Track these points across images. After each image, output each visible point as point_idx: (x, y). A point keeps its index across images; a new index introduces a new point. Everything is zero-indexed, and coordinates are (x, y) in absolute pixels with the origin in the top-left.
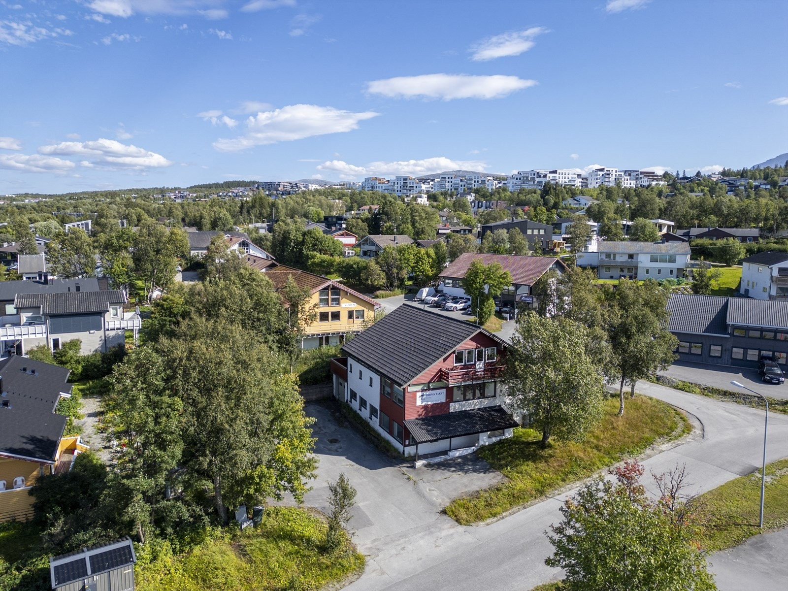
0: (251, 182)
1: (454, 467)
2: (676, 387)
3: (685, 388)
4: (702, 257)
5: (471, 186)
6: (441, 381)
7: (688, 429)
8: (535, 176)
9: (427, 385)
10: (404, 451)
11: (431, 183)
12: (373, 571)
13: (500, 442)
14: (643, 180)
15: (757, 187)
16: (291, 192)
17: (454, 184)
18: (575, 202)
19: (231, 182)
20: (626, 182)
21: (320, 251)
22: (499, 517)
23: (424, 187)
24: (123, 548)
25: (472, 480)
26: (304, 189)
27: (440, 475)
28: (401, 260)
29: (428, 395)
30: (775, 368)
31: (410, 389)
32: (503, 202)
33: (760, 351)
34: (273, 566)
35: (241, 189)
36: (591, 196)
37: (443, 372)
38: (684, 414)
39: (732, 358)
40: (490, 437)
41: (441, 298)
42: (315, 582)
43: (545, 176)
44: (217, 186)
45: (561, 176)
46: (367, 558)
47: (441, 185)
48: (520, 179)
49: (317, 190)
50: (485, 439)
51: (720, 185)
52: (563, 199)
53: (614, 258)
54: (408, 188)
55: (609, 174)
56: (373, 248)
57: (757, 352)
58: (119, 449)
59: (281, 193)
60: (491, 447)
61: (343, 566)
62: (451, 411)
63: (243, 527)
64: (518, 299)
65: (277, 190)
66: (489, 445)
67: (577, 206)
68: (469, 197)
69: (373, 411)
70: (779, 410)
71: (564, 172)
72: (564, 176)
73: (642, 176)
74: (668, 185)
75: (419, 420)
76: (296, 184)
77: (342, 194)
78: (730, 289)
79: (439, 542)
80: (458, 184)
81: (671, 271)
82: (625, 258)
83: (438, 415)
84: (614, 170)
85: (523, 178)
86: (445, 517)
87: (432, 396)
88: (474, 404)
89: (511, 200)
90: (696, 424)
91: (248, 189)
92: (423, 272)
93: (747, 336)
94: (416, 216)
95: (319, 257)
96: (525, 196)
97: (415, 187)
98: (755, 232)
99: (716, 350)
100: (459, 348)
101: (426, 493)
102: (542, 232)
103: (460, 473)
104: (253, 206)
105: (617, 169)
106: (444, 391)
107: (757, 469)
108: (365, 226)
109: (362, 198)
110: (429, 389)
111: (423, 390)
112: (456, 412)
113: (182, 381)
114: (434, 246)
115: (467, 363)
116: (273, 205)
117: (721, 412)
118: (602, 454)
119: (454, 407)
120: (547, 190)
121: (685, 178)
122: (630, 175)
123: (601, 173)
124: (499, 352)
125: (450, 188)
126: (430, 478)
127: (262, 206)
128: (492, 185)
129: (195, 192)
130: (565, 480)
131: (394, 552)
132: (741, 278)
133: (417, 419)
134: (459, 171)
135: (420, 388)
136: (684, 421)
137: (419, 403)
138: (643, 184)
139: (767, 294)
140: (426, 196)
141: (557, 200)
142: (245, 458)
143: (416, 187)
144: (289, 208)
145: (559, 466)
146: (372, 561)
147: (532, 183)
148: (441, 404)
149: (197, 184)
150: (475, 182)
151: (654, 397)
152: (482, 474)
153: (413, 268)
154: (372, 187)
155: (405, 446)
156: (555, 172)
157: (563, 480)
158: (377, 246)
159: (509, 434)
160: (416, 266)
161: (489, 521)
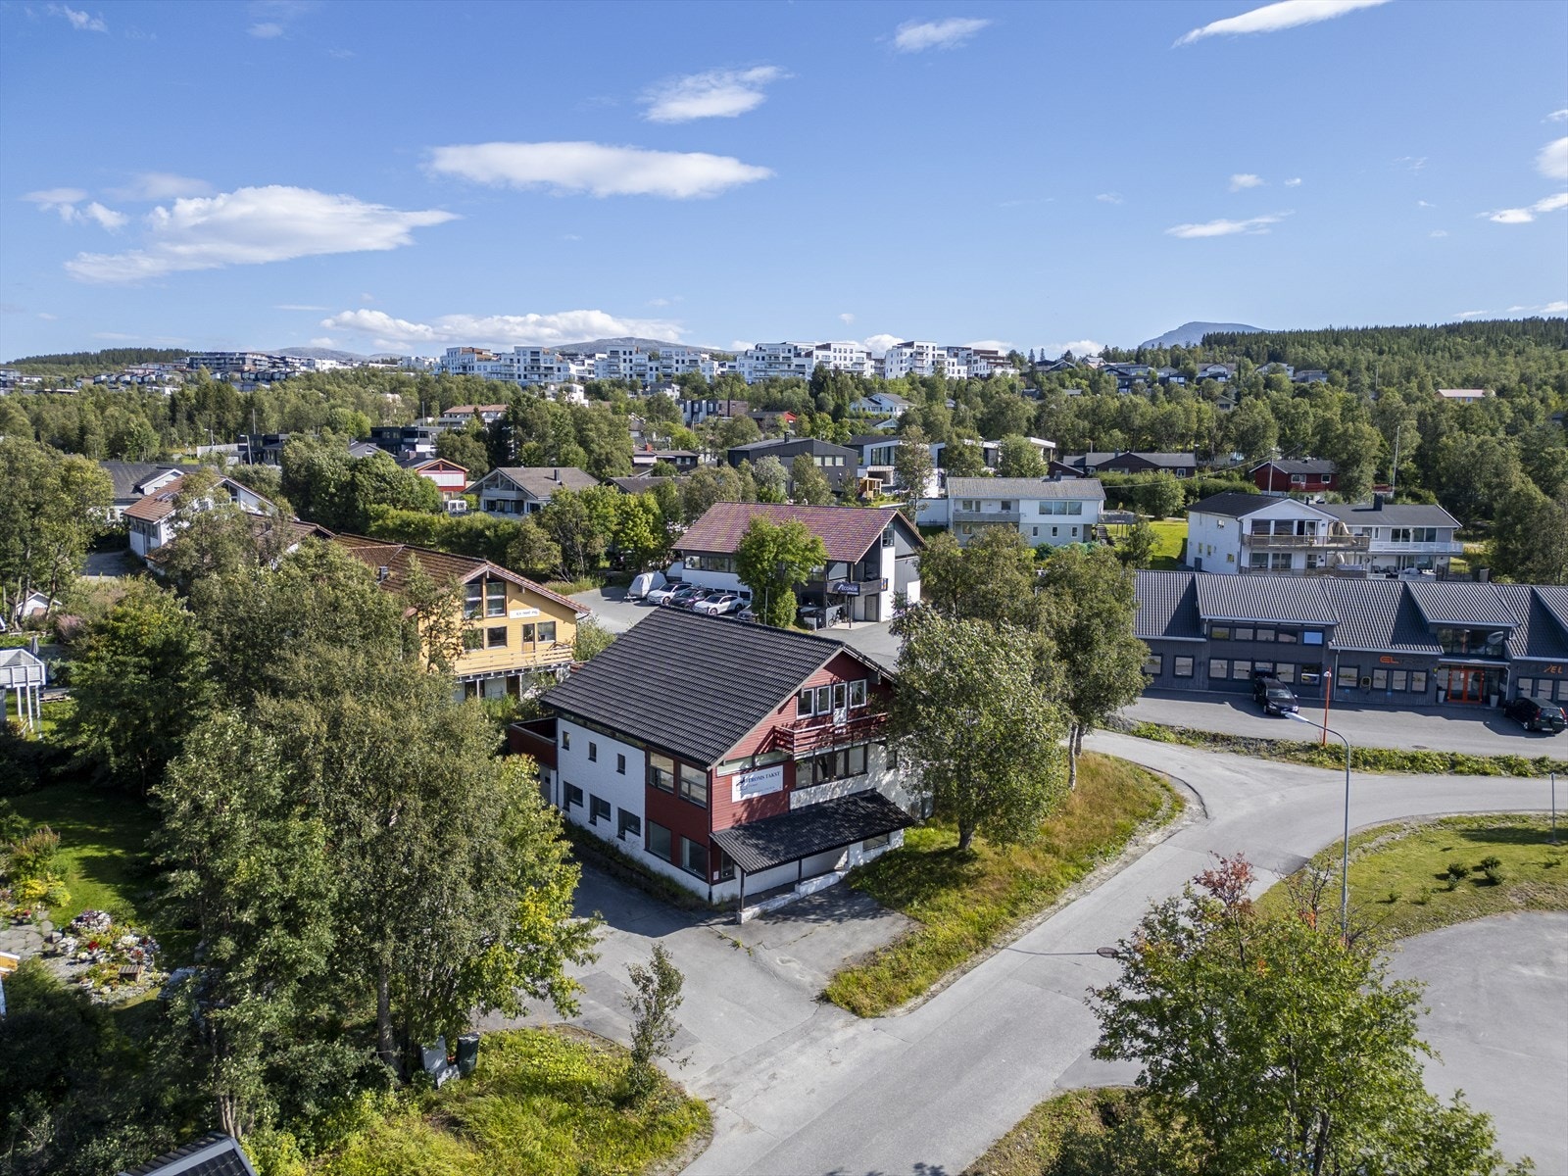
0: (169, 351)
1: (813, 914)
2: (1137, 734)
3: (1150, 733)
4: (1121, 504)
5: (669, 371)
6: (774, 750)
7: (1179, 803)
8: (792, 355)
9: (749, 760)
10: (710, 894)
11: (587, 362)
12: (732, 1127)
13: (885, 857)
14: (979, 364)
15: (1164, 381)
16: (277, 376)
17: (636, 365)
18: (873, 404)
19: (119, 350)
20: (951, 368)
21: (394, 502)
22: (925, 994)
23: (574, 369)
24: (221, 1158)
25: (854, 933)
26: (303, 368)
27: (791, 930)
28: (590, 518)
29: (753, 780)
30: (1280, 691)
31: (721, 771)
32: (739, 403)
33: (1253, 662)
34: (529, 1148)
35: (150, 366)
36: (899, 393)
37: (778, 732)
38: (1167, 780)
39: (1210, 678)
40: (866, 849)
41: (682, 592)
42: (626, 1165)
43: (809, 354)
44: (84, 359)
45: (838, 355)
46: (712, 1106)
47: (611, 367)
48: (763, 358)
49: (334, 373)
50: (856, 856)
51: (1105, 375)
52: (852, 399)
53: (978, 509)
54: (542, 370)
55: (922, 354)
56: (512, 495)
57: (1247, 665)
58: (84, 955)
59: (252, 377)
60: (871, 869)
61: (671, 1127)
62: (792, 807)
63: (440, 1082)
64: (830, 589)
65: (242, 372)
66: (865, 864)
67: (876, 413)
68: (669, 392)
69: (628, 821)
70: (1303, 761)
71: (843, 347)
72: (843, 355)
73: (978, 358)
74: (1021, 375)
75: (737, 829)
76: (283, 358)
77: (398, 380)
78: (1169, 559)
79: (836, 1055)
80: (645, 365)
81: (1075, 530)
82: (996, 509)
83: (771, 817)
84: (931, 345)
85: (768, 356)
86: (829, 1007)
87: (759, 781)
88: (833, 791)
89: (754, 401)
90: (1187, 793)
91: (169, 366)
92: (635, 542)
93: (1232, 639)
94: (591, 430)
95: (394, 515)
96: (782, 392)
97: (555, 369)
98: (1189, 460)
99: (1184, 665)
100: (807, 684)
101: (779, 968)
102: (839, 462)
103: (829, 922)
104: (201, 406)
105: (935, 345)
106: (780, 768)
107: (1307, 861)
108: (478, 448)
109: (445, 390)
110: (754, 768)
111: (743, 771)
112: (801, 808)
113: (323, 785)
114: (653, 489)
115: (819, 713)
116: (249, 404)
117: (1219, 770)
118: (1062, 862)
119: (798, 799)
120: (821, 381)
121: (1044, 363)
122: (956, 355)
123: (908, 351)
124: (872, 688)
125: (628, 372)
126: (775, 940)
127: (222, 403)
128: (711, 369)
129: (34, 372)
130: (1016, 915)
131: (757, 1085)
132: (1185, 541)
133: (733, 828)
134: (630, 339)
135: (736, 767)
136: (1168, 790)
137: (737, 796)
138: (980, 372)
139: (1234, 566)
140: (582, 388)
141: (840, 402)
142: (468, 935)
143: (559, 369)
144: (287, 410)
145: (998, 889)
146: (721, 1109)
147: (786, 368)
148: (777, 794)
149: (33, 354)
150: (677, 362)
151: (1110, 753)
152: (868, 922)
153: (616, 534)
154: (464, 368)
155: (714, 883)
156: (827, 347)
157: (1013, 915)
158: (519, 489)
159: (898, 840)
160: (622, 531)
161: (910, 1004)
